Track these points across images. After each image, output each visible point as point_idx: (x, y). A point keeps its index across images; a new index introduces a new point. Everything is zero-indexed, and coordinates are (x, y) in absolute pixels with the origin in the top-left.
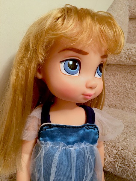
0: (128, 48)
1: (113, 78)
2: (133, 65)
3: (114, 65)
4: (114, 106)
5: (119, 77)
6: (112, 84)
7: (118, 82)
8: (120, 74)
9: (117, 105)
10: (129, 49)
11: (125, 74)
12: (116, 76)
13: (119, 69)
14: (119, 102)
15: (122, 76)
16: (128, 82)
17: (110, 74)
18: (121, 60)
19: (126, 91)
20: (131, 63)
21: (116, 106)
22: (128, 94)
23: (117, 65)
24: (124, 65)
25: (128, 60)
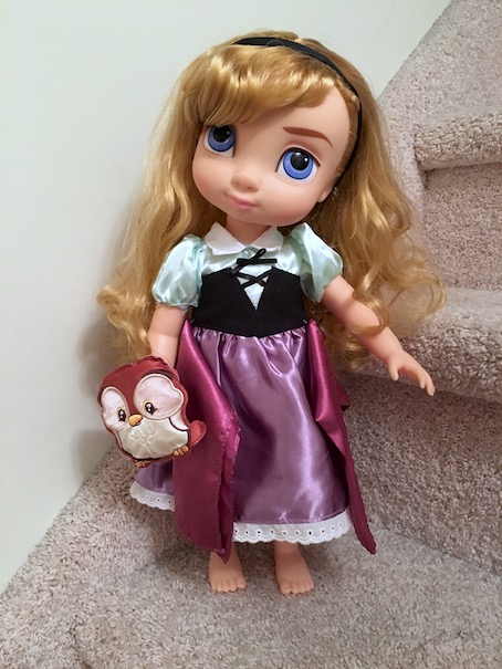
0: (473, 119)
1: (446, 206)
2: (495, 164)
3: (445, 169)
4: (454, 281)
5: (460, 200)
6: (444, 222)
7: (460, 215)
8: (464, 192)
9: (460, 279)
10: (477, 120)
11: (475, 191)
12: (453, 201)
13: (461, 179)
14: (466, 271)
15: (469, 197)
16: (484, 210)
17: (438, 196)
18: (458, 152)
19: (483, 237)
20: (484, 158)
21: (457, 282)
22: (486, 245)
23: (455, 168)
24: (472, 167)
25: (476, 150)
